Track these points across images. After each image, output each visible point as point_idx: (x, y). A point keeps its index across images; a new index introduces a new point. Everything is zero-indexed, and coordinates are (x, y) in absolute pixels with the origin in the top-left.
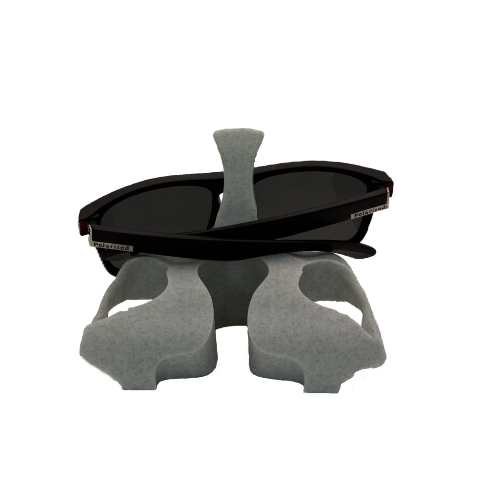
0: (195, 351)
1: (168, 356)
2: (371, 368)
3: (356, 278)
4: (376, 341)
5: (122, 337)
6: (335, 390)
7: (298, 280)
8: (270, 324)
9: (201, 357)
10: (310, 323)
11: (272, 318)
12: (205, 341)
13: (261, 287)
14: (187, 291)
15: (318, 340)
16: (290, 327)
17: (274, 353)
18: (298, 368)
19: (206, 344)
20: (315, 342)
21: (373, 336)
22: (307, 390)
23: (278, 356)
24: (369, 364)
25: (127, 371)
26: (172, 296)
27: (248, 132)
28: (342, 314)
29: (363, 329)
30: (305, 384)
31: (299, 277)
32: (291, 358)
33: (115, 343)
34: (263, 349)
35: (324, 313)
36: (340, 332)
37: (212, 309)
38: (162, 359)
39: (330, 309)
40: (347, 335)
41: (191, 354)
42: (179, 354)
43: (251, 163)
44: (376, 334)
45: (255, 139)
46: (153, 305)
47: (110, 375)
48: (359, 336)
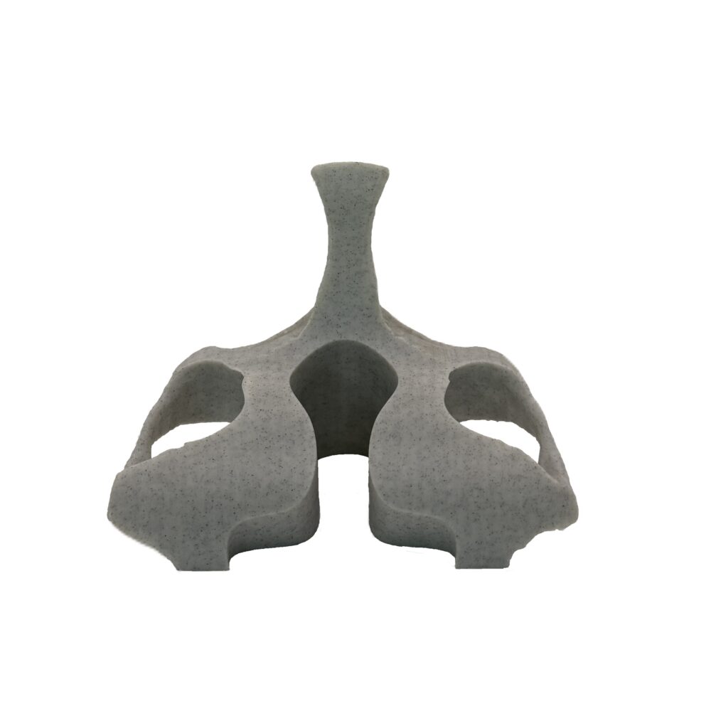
0: (288, 509)
1: (248, 518)
2: (557, 530)
3: (528, 389)
4: (564, 488)
5: (175, 489)
6: (502, 563)
7: (443, 396)
8: (403, 465)
9: (298, 516)
10: (464, 462)
11: (407, 455)
12: (304, 494)
13: (387, 407)
14: (275, 415)
15: (477, 488)
16: (434, 470)
17: (410, 509)
18: (447, 531)
19: (306, 497)
20: (472, 491)
21: (559, 481)
22: (460, 565)
23: (416, 514)
24: (553, 523)
25: (183, 542)
26: (252, 423)
27: (365, 168)
28: (512, 448)
29: (544, 471)
30: (457, 555)
31: (445, 390)
32: (436, 517)
33: (163, 499)
34: (394, 503)
35: (484, 446)
36: (510, 476)
37: (314, 442)
38: (239, 523)
39: (493, 440)
40: (519, 481)
41: (283, 514)
42: (264, 515)
43: (370, 215)
44: (562, 477)
45: (376, 179)
46: (222, 437)
47: (157, 549)
48: (539, 481)
